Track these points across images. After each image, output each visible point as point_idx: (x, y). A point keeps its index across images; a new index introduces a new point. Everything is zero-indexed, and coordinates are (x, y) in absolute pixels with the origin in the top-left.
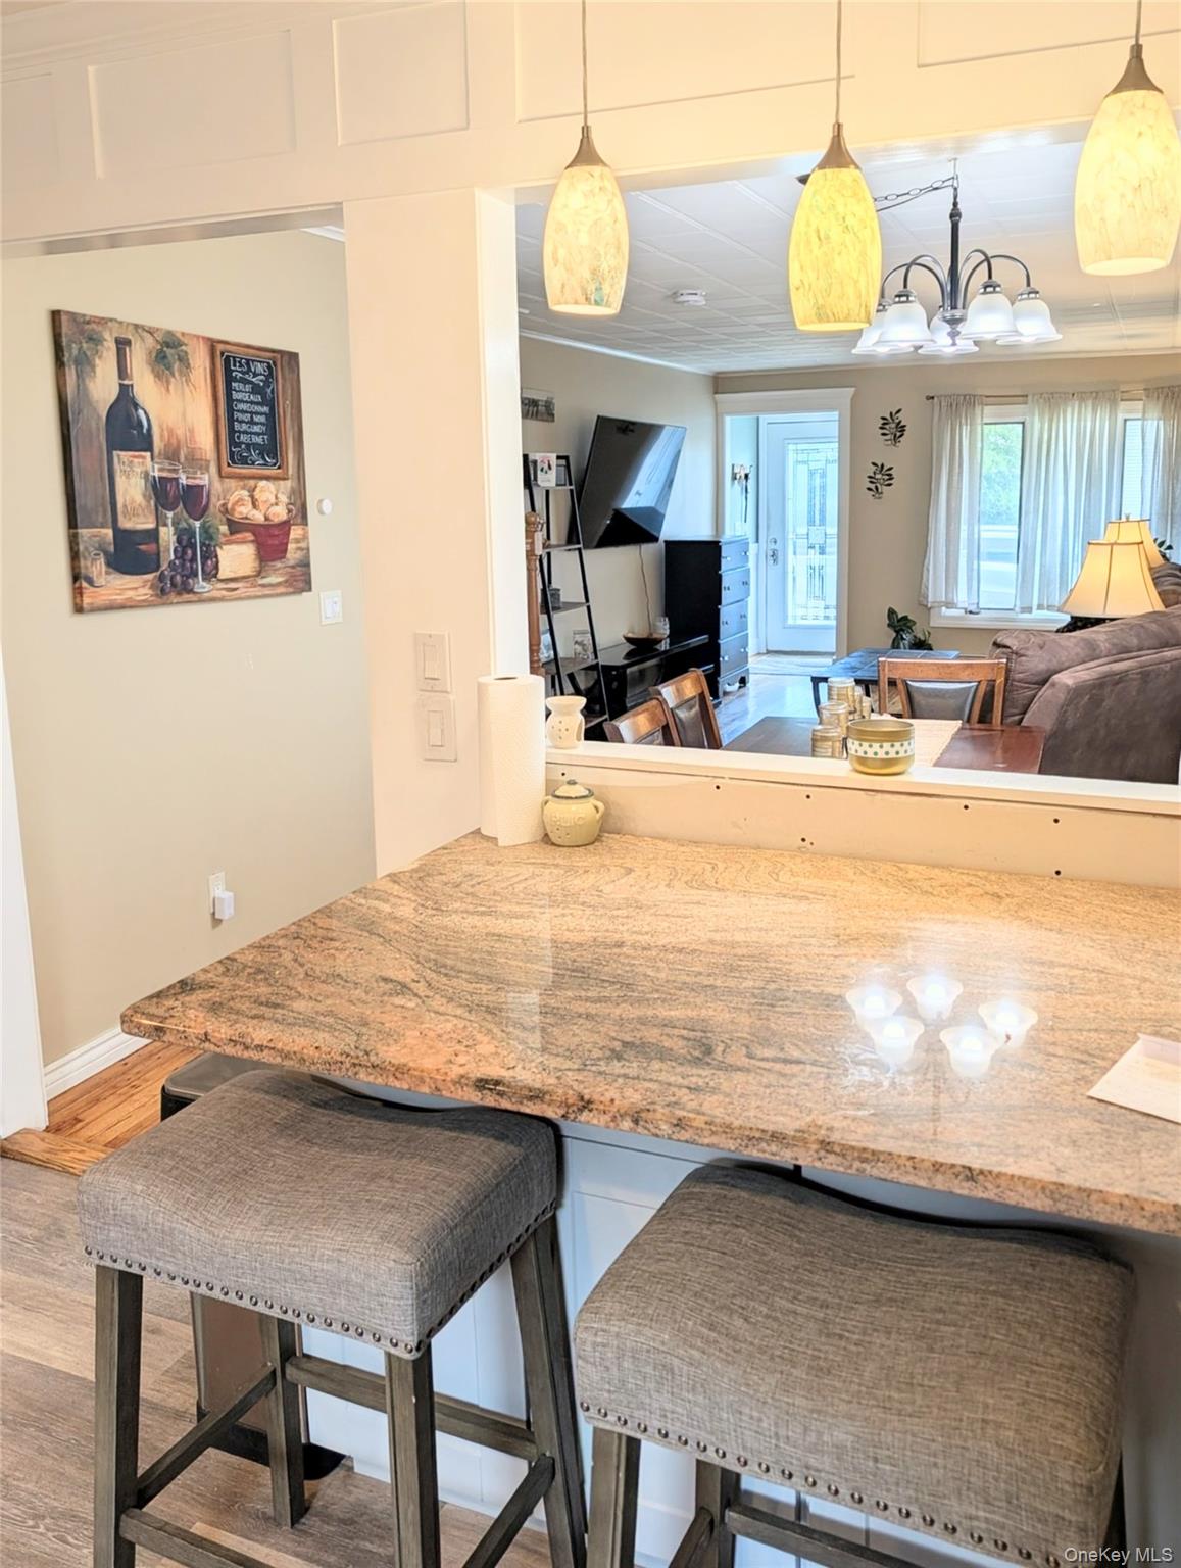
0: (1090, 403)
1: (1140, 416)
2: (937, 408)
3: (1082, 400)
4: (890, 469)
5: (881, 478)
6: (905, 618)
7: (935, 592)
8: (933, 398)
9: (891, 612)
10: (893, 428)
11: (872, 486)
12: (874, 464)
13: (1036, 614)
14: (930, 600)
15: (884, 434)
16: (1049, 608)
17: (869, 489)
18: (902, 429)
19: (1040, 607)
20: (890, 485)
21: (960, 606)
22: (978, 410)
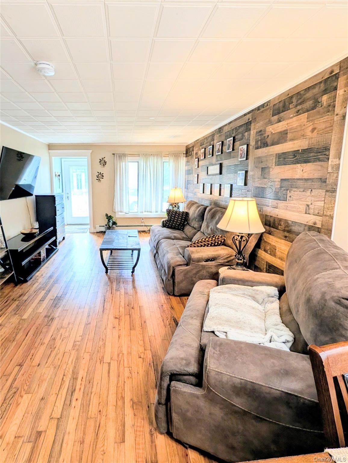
0: (156, 157)
1: (168, 161)
2: (115, 157)
3: (154, 156)
4: (103, 174)
5: (100, 176)
6: (110, 216)
7: (117, 208)
8: (114, 154)
9: (107, 215)
10: (103, 162)
11: (98, 179)
12: (98, 172)
13: (144, 213)
14: (116, 210)
15: (100, 164)
16: (147, 212)
17: (97, 179)
18: (106, 163)
19: (145, 212)
20: (103, 178)
21: (124, 211)
22: (127, 157)
